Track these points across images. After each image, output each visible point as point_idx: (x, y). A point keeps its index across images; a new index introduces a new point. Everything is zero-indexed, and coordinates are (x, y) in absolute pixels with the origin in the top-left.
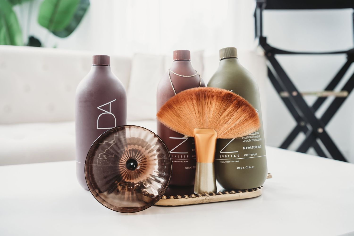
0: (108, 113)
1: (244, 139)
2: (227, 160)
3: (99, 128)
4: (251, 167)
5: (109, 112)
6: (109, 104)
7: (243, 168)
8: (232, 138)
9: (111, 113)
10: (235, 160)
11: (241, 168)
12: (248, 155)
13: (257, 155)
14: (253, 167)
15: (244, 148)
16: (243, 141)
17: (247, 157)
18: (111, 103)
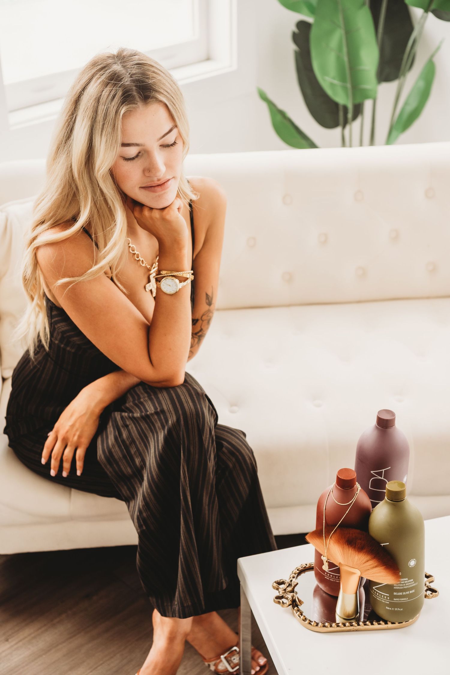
0: (380, 478)
1: (395, 586)
2: (379, 598)
3: (371, 487)
4: (400, 609)
5: (382, 477)
6: (383, 471)
7: (391, 609)
8: (382, 583)
9: (384, 478)
10: (385, 601)
11: (390, 609)
12: (398, 599)
13: (407, 599)
14: (402, 609)
15: (395, 594)
16: (394, 588)
17: (397, 601)
18: (384, 471)
